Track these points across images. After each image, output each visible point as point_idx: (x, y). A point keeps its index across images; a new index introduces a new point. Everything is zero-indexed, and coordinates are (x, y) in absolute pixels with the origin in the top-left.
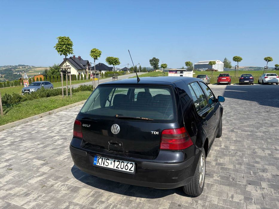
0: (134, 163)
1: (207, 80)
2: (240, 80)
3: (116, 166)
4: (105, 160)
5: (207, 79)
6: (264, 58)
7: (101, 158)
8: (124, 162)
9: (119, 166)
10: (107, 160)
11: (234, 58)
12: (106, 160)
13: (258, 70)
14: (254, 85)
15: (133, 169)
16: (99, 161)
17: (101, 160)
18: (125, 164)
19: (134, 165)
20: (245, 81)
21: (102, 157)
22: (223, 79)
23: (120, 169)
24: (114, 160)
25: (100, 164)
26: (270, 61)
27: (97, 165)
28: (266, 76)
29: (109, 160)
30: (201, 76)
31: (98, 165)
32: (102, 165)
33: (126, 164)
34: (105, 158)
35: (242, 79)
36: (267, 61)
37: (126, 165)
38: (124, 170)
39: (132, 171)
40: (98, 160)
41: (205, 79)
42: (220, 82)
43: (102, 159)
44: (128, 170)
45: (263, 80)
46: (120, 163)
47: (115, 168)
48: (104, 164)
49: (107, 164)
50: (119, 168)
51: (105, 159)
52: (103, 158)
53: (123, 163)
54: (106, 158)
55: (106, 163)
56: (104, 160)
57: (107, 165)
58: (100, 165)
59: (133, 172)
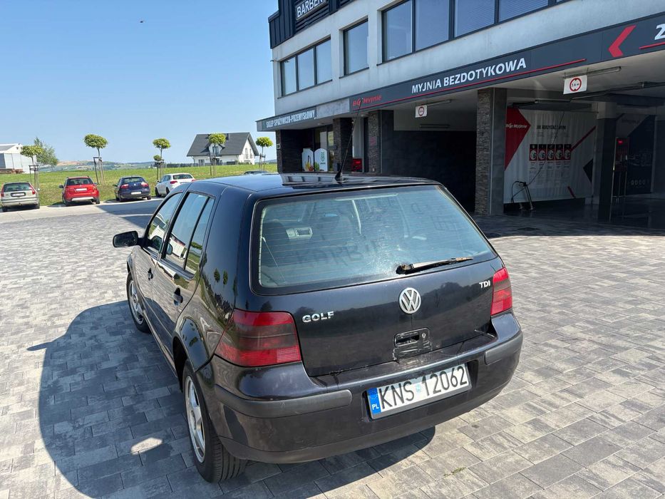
0: (463, 365)
1: (34, 196)
2: (121, 190)
3: (431, 390)
4: (402, 388)
5: (34, 193)
6: (153, 140)
7: (390, 388)
8: (445, 373)
9: (439, 387)
10: (406, 387)
11: (87, 138)
12: (404, 386)
13: (108, 168)
14: (152, 200)
15: (466, 379)
16: (385, 398)
17: (390, 392)
18: (449, 375)
19: (464, 368)
20: (133, 193)
21: (390, 386)
22: (77, 190)
23: (444, 392)
24: (421, 378)
25: (392, 403)
26: (165, 147)
27: (382, 410)
28: (172, 180)
29: (410, 383)
30: (14, 187)
31: (387, 408)
32: (400, 404)
33: (451, 373)
34: (397, 384)
35: (124, 188)
36: (158, 147)
37: (453, 376)
38: (452, 389)
39: (466, 382)
40: (382, 397)
41: (29, 194)
42: (74, 199)
43: (393, 388)
44: (459, 386)
45: (167, 188)
46: (439, 377)
47: (432, 395)
48: (402, 399)
49: (409, 395)
50: (440, 391)
51: (400, 385)
52: (394, 385)
53: (443, 376)
54: (402, 383)
55: (406, 395)
56: (398, 390)
57: (410, 397)
58: (394, 407)
59: (467, 384)
